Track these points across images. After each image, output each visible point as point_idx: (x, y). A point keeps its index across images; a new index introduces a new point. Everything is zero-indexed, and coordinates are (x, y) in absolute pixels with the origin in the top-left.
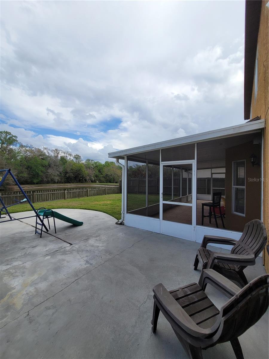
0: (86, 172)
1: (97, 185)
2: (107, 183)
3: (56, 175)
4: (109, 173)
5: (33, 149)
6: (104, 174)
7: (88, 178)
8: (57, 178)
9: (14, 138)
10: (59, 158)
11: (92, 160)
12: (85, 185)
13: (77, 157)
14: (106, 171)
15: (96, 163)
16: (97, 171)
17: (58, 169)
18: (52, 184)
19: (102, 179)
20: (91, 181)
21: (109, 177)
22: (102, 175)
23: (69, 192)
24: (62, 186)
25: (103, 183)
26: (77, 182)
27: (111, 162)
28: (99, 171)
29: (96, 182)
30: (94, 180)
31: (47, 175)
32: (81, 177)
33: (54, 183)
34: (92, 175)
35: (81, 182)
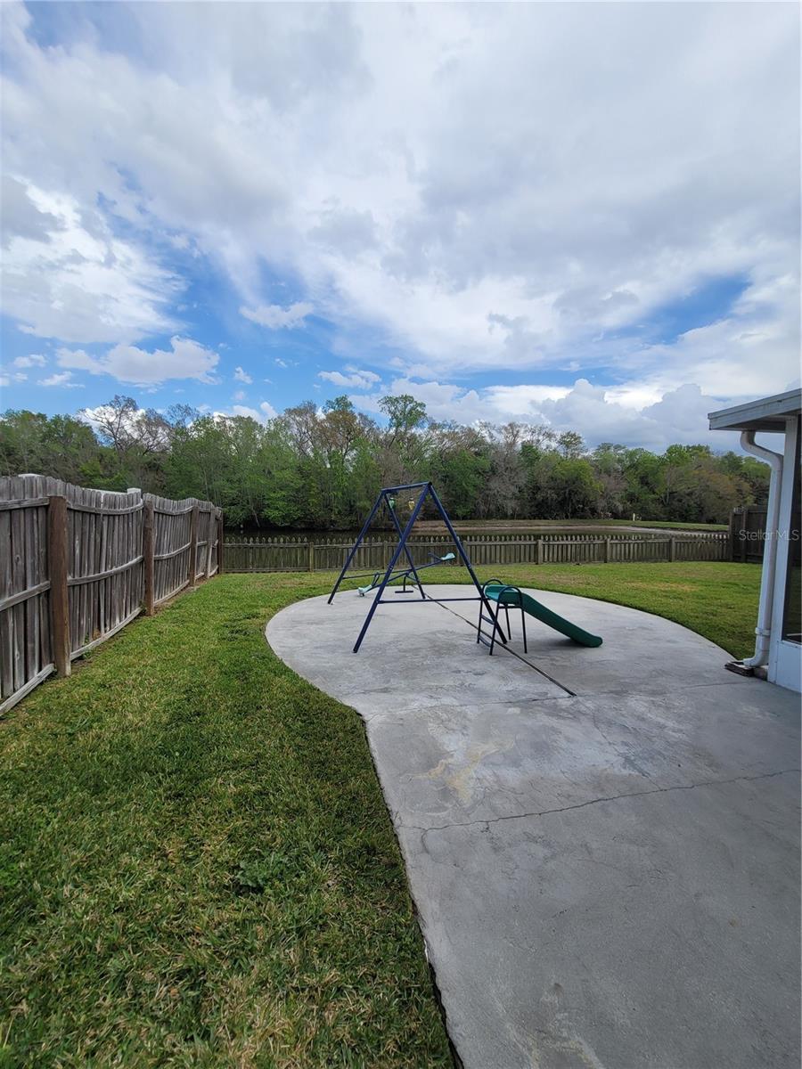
0: (600, 484)
1: (634, 528)
2: (670, 520)
3: (510, 495)
4: (682, 488)
5: (456, 430)
6: (661, 490)
7: (601, 504)
8: (511, 505)
9: (419, 408)
10: (519, 447)
11: (618, 447)
12: (592, 527)
13: (570, 441)
14: (667, 481)
15: (631, 455)
16: (635, 482)
17: (516, 479)
18: (499, 521)
19: (652, 507)
20: (613, 513)
21: (680, 501)
22: (654, 493)
23: (549, 545)
24: (523, 528)
25: (657, 520)
26: (567, 517)
27: (694, 447)
28: (644, 481)
29: (629, 518)
30: (624, 512)
31: (488, 496)
32: (578, 502)
33: (505, 517)
34: (616, 496)
35: (578, 517)
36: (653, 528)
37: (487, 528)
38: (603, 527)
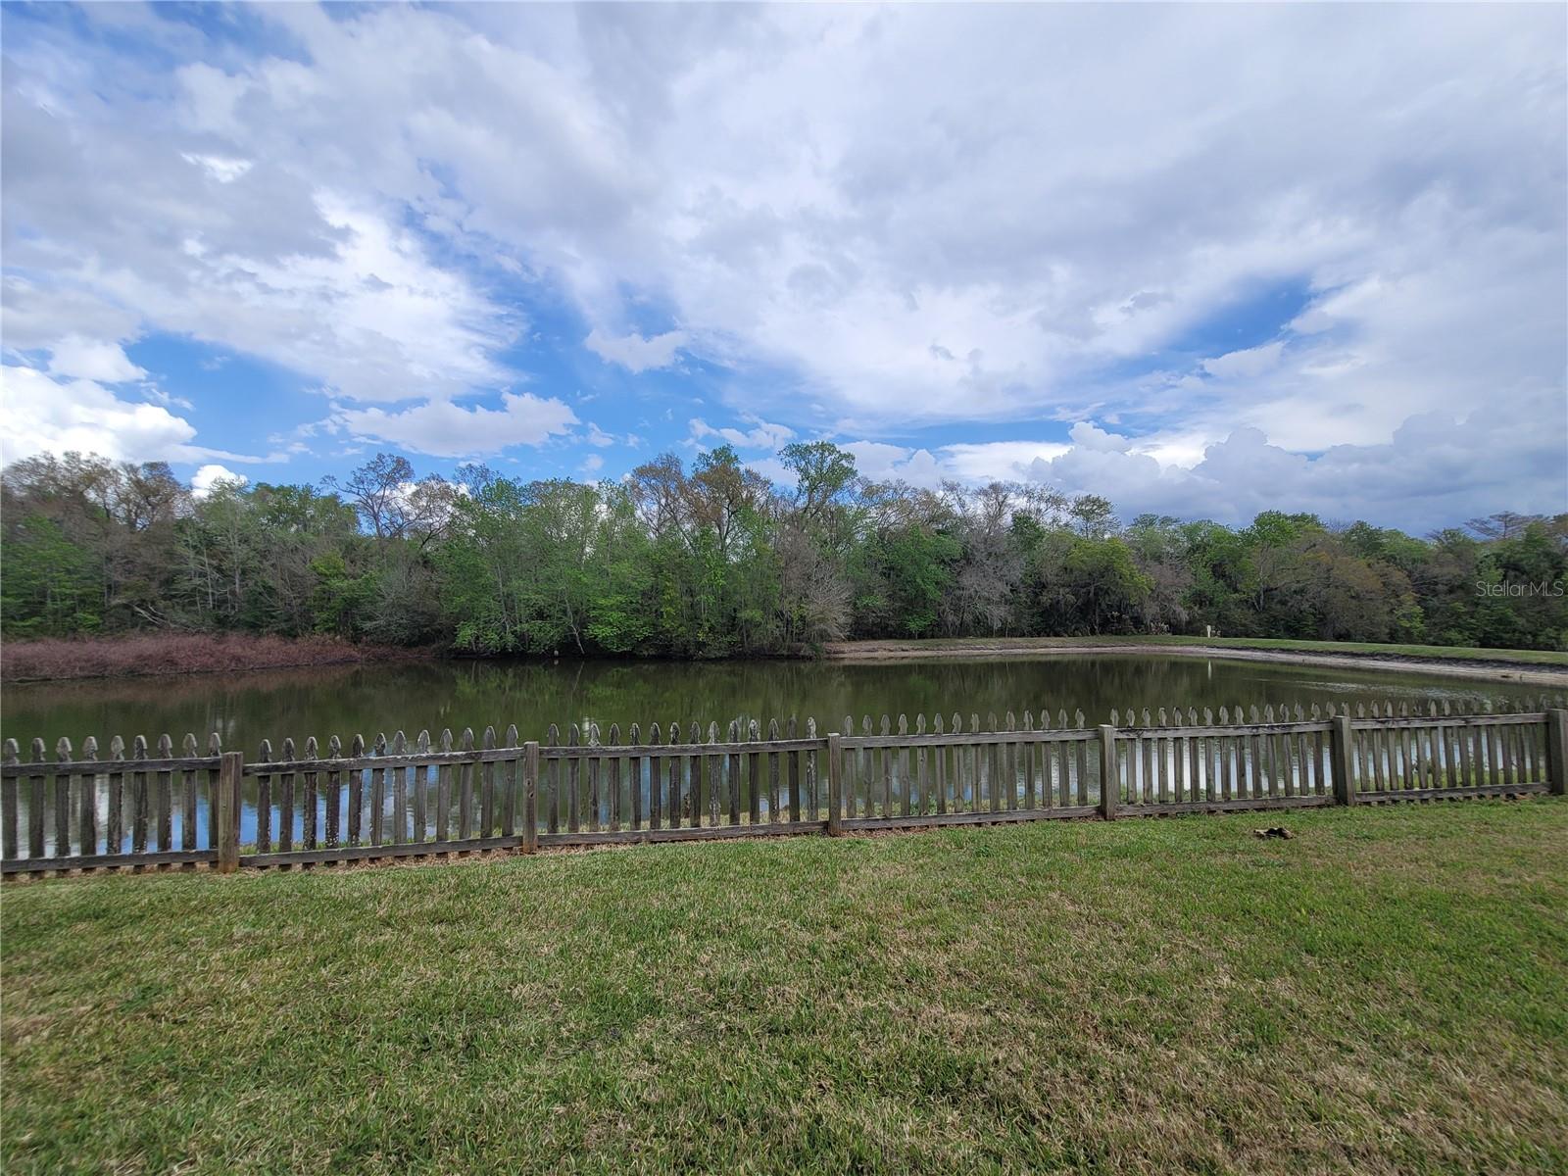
0: (1146, 578)
1: (1208, 649)
2: (1269, 636)
3: (996, 598)
4: (1285, 581)
6: (1250, 586)
7: (1151, 610)
8: (998, 614)
9: (843, 462)
10: (1007, 519)
11: (1166, 521)
12: (1139, 648)
13: (1092, 508)
14: (1258, 571)
15: (1191, 532)
16: (1205, 574)
17: (1005, 571)
18: (979, 640)
19: (1236, 614)
20: (1170, 625)
21: (1283, 603)
22: (1236, 591)
24: (1020, 651)
25: (1248, 636)
26: (1093, 632)
28: (1218, 571)
29: (1199, 632)
30: (1189, 623)
31: (959, 599)
32: (1110, 607)
33: (989, 633)
34: (1174, 596)
35: (1112, 633)
37: (960, 652)
38: (1157, 648)
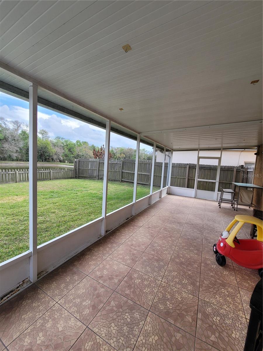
0: (54, 150)
1: (66, 165)
3: (15, 151)
4: (81, 154)
6: (75, 154)
7: (55, 157)
8: (15, 155)
10: (20, 132)
11: (62, 139)
12: (52, 165)
13: (43, 133)
14: (77, 151)
15: (66, 141)
17: (17, 145)
18: (9, 162)
19: (72, 159)
20: (59, 160)
21: (80, 157)
22: (73, 154)
24: (22, 165)
26: (43, 161)
27: (84, 142)
28: (70, 150)
29: (65, 162)
30: (63, 160)
31: (3, 150)
32: (47, 156)
33: (13, 160)
34: (60, 155)
35: (47, 161)
36: (71, 165)
37: (2, 165)
38: (56, 165)
